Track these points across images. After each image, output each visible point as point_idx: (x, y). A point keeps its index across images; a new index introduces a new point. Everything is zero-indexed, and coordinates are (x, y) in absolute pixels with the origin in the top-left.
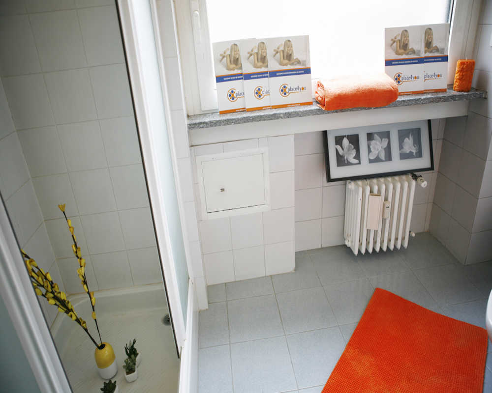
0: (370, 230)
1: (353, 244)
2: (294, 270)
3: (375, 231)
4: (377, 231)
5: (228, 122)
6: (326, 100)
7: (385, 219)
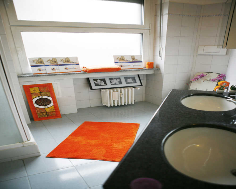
0: (115, 100)
1: (107, 104)
2: (77, 112)
3: (117, 100)
4: (118, 100)
5: (35, 76)
6: (88, 70)
7: (122, 97)
